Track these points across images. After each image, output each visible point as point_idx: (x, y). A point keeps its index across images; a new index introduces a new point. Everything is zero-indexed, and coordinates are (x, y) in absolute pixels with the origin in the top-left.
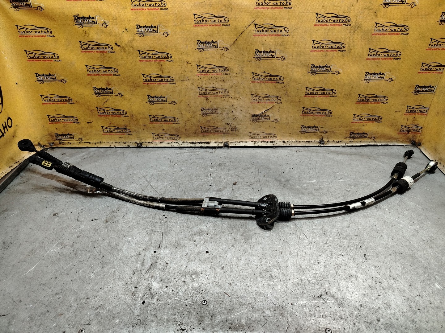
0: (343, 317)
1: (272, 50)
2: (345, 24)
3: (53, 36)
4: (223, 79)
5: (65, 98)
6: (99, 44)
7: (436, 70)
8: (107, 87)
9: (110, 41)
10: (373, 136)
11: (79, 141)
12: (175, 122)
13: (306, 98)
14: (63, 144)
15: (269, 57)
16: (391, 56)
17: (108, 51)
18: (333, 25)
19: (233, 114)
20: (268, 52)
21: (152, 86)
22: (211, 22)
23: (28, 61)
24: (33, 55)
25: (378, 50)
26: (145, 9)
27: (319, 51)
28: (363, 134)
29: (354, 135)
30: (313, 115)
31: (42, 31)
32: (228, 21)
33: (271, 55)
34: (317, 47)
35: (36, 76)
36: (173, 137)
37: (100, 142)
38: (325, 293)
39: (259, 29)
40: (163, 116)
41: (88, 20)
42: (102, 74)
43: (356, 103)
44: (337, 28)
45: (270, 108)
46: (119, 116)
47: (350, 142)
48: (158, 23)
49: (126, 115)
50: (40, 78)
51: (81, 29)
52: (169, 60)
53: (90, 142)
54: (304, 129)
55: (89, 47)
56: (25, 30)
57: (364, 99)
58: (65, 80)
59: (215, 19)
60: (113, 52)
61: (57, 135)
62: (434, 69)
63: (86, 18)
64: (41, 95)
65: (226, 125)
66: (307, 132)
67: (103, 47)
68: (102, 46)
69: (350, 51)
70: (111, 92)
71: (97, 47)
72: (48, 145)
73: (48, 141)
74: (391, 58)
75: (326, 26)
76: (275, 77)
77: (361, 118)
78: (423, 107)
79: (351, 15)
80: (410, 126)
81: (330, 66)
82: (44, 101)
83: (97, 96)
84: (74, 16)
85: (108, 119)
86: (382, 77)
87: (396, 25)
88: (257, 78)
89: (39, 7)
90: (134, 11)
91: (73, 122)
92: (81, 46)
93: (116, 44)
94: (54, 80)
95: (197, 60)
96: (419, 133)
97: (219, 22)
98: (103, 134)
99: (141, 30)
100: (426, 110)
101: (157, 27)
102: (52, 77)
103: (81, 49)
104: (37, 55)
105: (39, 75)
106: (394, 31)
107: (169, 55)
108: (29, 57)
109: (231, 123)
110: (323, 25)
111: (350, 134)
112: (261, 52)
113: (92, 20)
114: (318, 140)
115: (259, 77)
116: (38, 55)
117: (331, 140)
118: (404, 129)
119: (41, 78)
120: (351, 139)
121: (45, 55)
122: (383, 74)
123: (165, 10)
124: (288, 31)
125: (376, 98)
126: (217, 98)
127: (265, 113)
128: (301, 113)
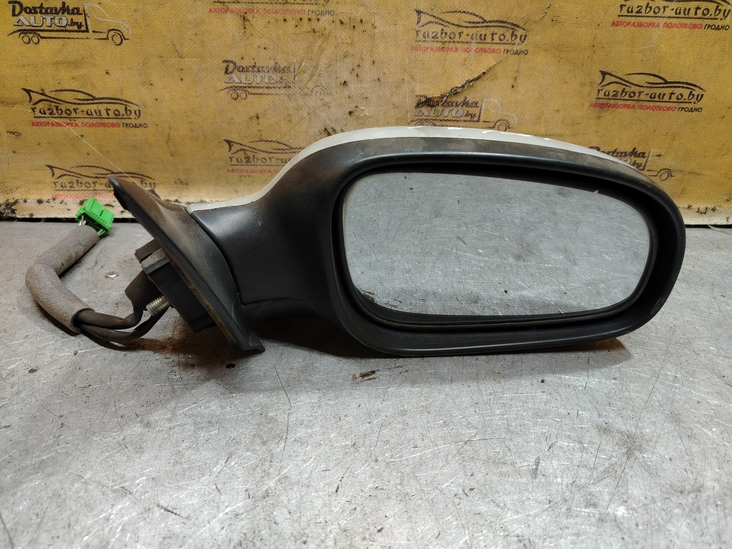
13: (620, 29)
19: (346, 93)
45: (484, 73)
126: (285, 20)
127: (466, 94)
128: (594, 95)
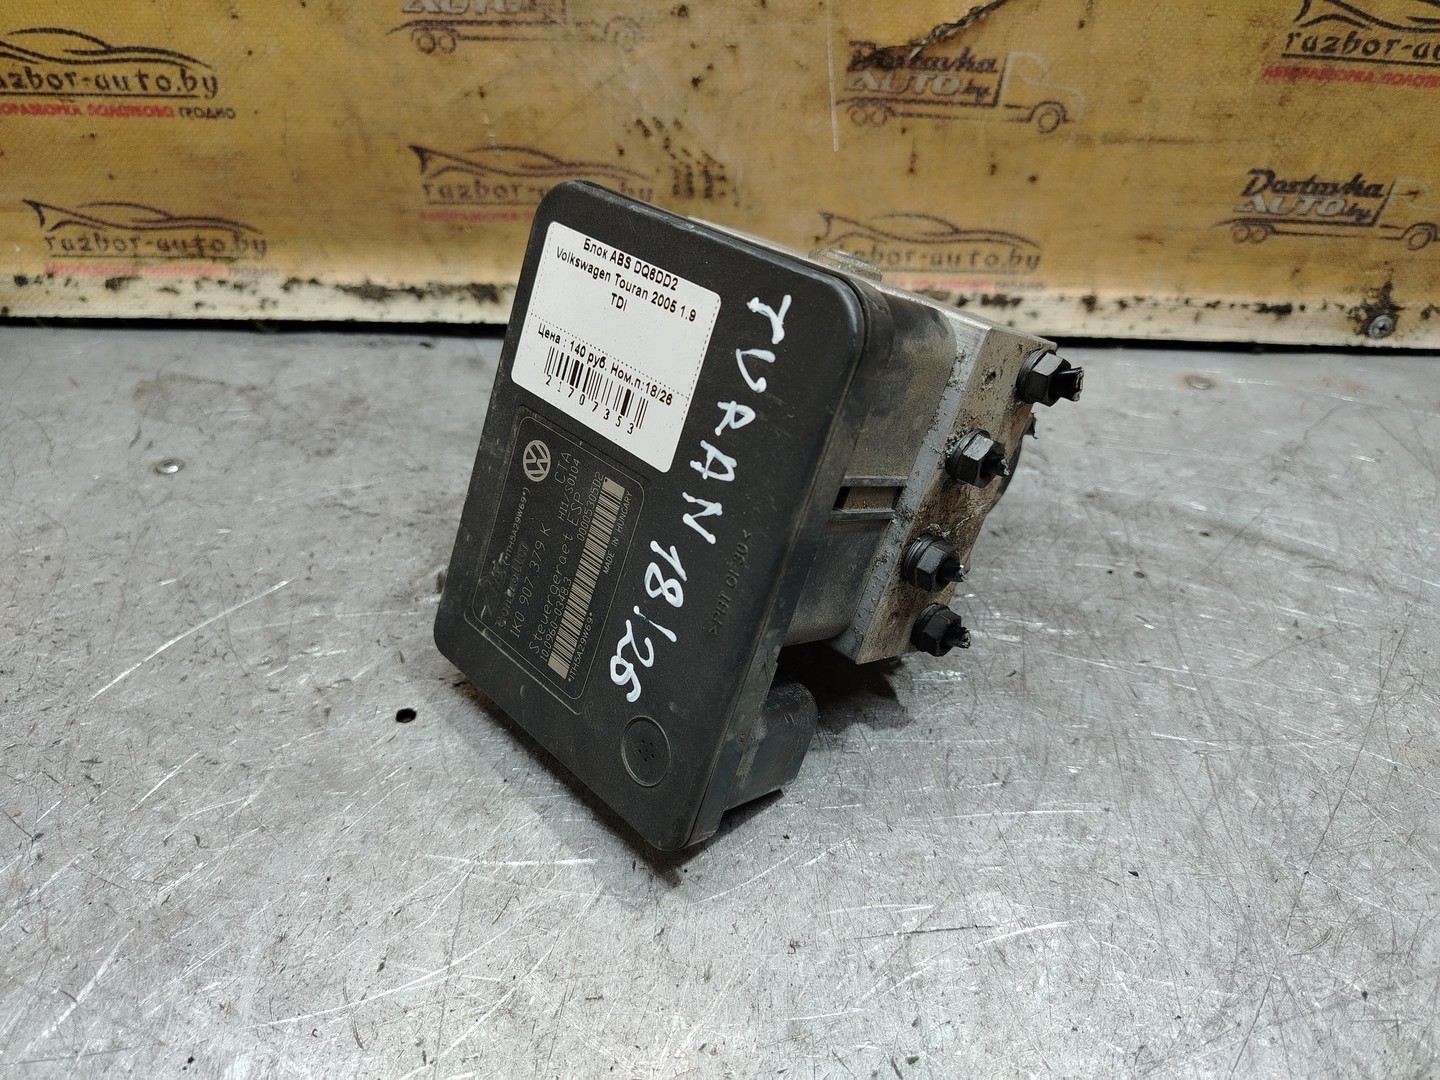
12: (191, 103)
30: (1370, 77)
36: (208, 235)
40: (78, 43)
54: (1266, 202)
65: (633, 142)
66: (1279, 227)
114: (1353, 301)
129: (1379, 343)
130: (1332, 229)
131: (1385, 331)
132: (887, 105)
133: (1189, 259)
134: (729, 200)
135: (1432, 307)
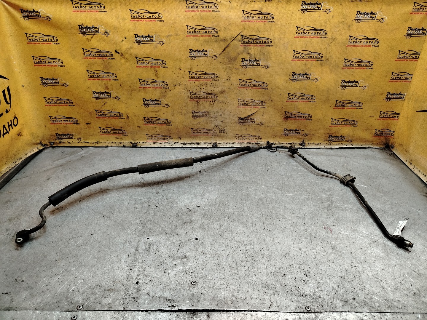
0: (322, 296)
1: (257, 59)
2: (322, 36)
3: (58, 44)
4: (212, 84)
5: (66, 101)
6: (101, 51)
7: (404, 79)
8: (106, 91)
9: (110, 48)
10: (350, 139)
11: (78, 141)
12: (167, 124)
13: (288, 103)
14: (63, 143)
15: (255, 65)
16: (364, 65)
17: (109, 57)
18: (311, 37)
19: (221, 117)
20: (253, 61)
21: (148, 90)
22: (202, 33)
23: (34, 66)
24: (39, 60)
25: (352, 60)
26: (143, 21)
27: (299, 60)
28: (340, 137)
29: (332, 138)
30: (294, 119)
31: (48, 39)
32: (217, 32)
33: (256, 64)
34: (297, 57)
35: (41, 80)
36: (166, 138)
37: (98, 142)
38: (306, 275)
39: (245, 40)
40: (157, 119)
41: (91, 30)
42: (102, 78)
43: (334, 108)
44: (316, 40)
45: (255, 112)
46: (116, 118)
47: (329, 144)
48: (155, 33)
49: (122, 117)
50: (44, 82)
51: (85, 38)
52: (164, 66)
53: (88, 141)
54: (286, 132)
55: (91, 53)
56: (33, 38)
57: (341, 105)
58: (67, 84)
59: (206, 30)
60: (113, 59)
61: (58, 135)
62: (403, 79)
63: (89, 28)
64: (45, 98)
65: (215, 127)
66: (289, 134)
67: (104, 54)
68: (102, 53)
69: (327, 60)
70: (109, 96)
71: (98, 53)
72: (49, 144)
73: (49, 140)
74: (364, 67)
75: (305, 38)
76: (260, 84)
77: (338, 122)
78: (394, 113)
79: (328, 29)
80: (383, 131)
81: (309, 74)
82: (47, 103)
83: (96, 99)
84: (79, 26)
85: (106, 121)
86: (356, 85)
87: (368, 38)
88: (244, 84)
89: (47, 18)
90: (133, 22)
91: (73, 123)
92: (84, 53)
93: (116, 51)
94: (57, 84)
95: (189, 67)
96: (392, 137)
97: (210, 33)
98: (100, 135)
99: (139, 39)
100: (397, 115)
101: (153, 37)
102: (55, 81)
103: (83, 56)
104: (42, 61)
105: (43, 79)
106: (366, 43)
107: (164, 62)
108: (35, 62)
109: (219, 125)
110: (302, 37)
111: (329, 137)
112: (247, 61)
113: (95, 29)
114: (299, 142)
115: (245, 83)
116: (44, 61)
117: (311, 142)
118: (378, 133)
119: (46, 82)
120: (329, 142)
121: (50, 61)
122: (357, 82)
123: (161, 21)
124: (271, 42)
125: (352, 104)
126: (207, 102)
127: (251, 117)
128: (284, 116)
129: (304, 147)
130: (295, 135)
131: (305, 146)
132: (243, 123)
133: (279, 138)
134: (226, 133)
135: (309, 143)
